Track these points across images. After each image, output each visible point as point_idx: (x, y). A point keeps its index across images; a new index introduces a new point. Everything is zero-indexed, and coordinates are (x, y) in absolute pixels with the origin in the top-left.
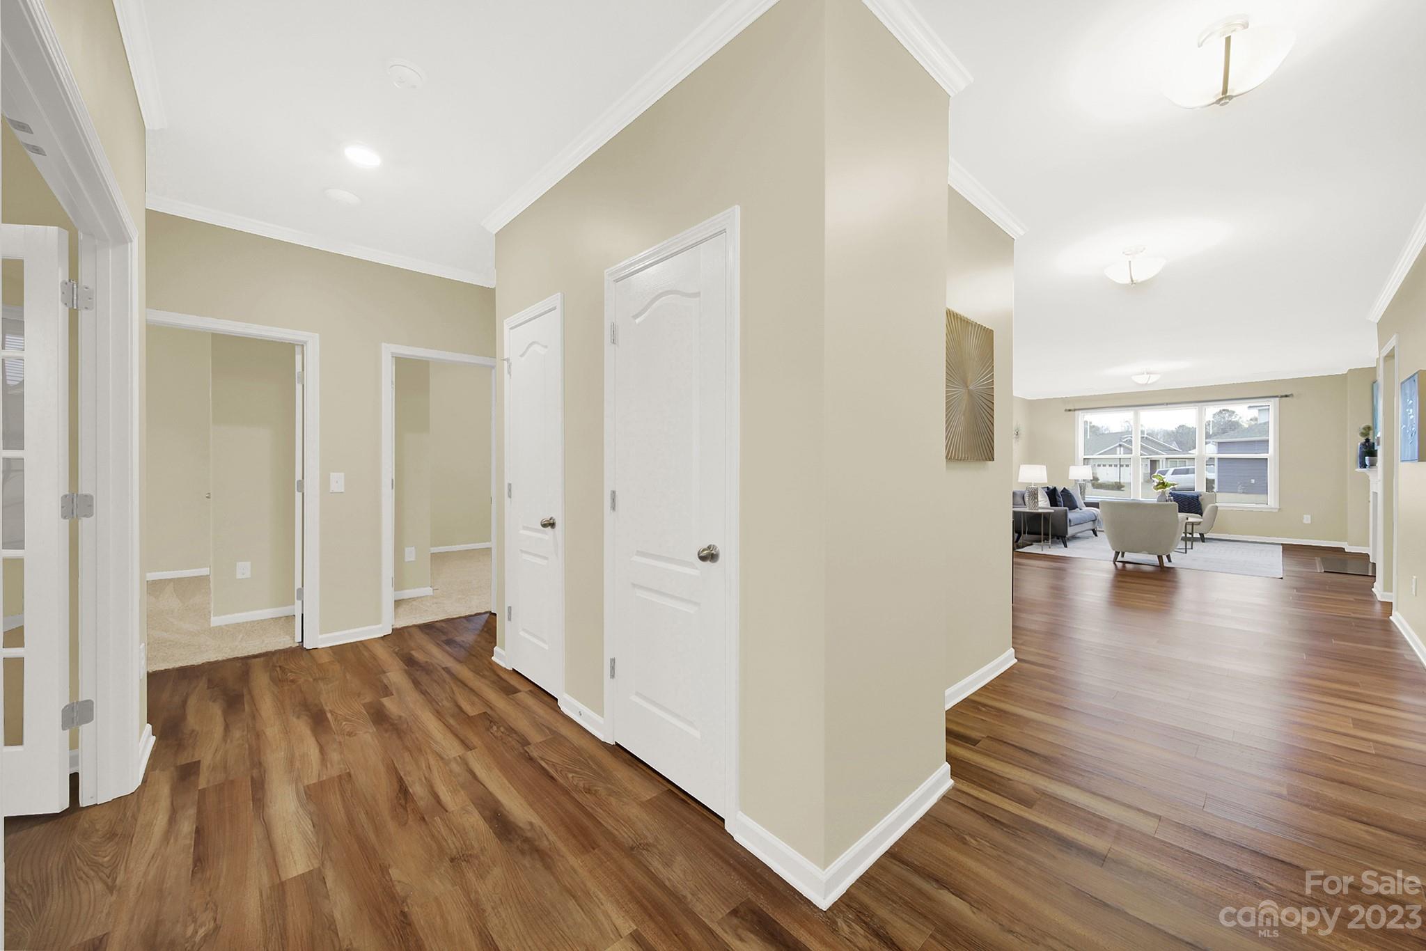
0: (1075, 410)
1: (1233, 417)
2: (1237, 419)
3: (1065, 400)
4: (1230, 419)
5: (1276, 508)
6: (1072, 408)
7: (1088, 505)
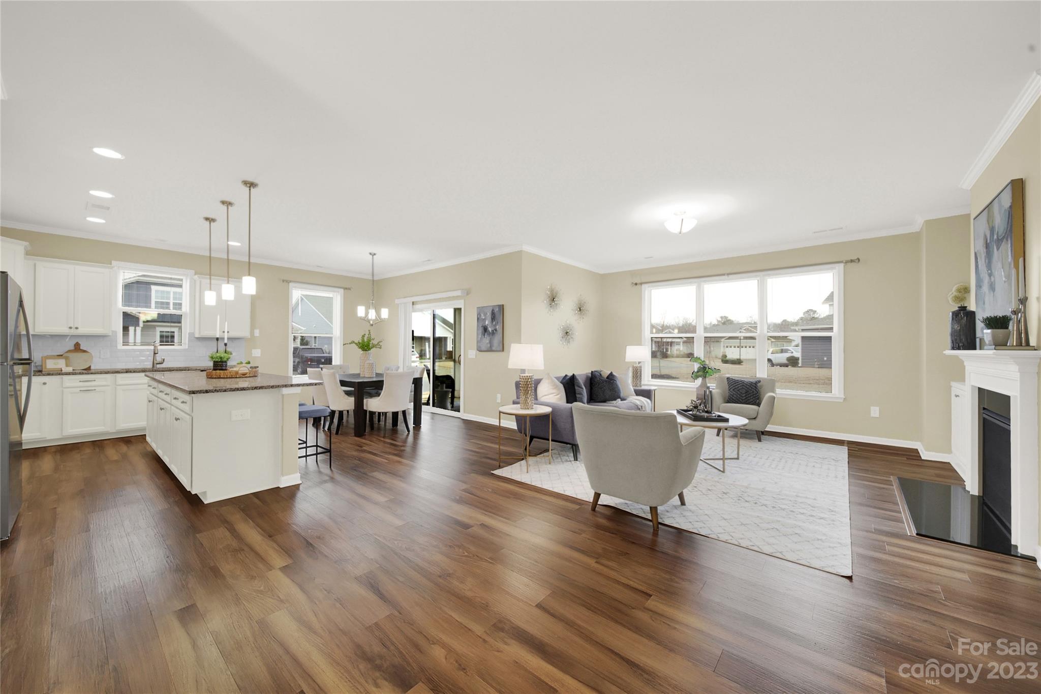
0: (641, 284)
1: (816, 314)
2: (817, 316)
3: (633, 273)
4: (813, 316)
5: (841, 398)
6: (638, 281)
7: (639, 393)
